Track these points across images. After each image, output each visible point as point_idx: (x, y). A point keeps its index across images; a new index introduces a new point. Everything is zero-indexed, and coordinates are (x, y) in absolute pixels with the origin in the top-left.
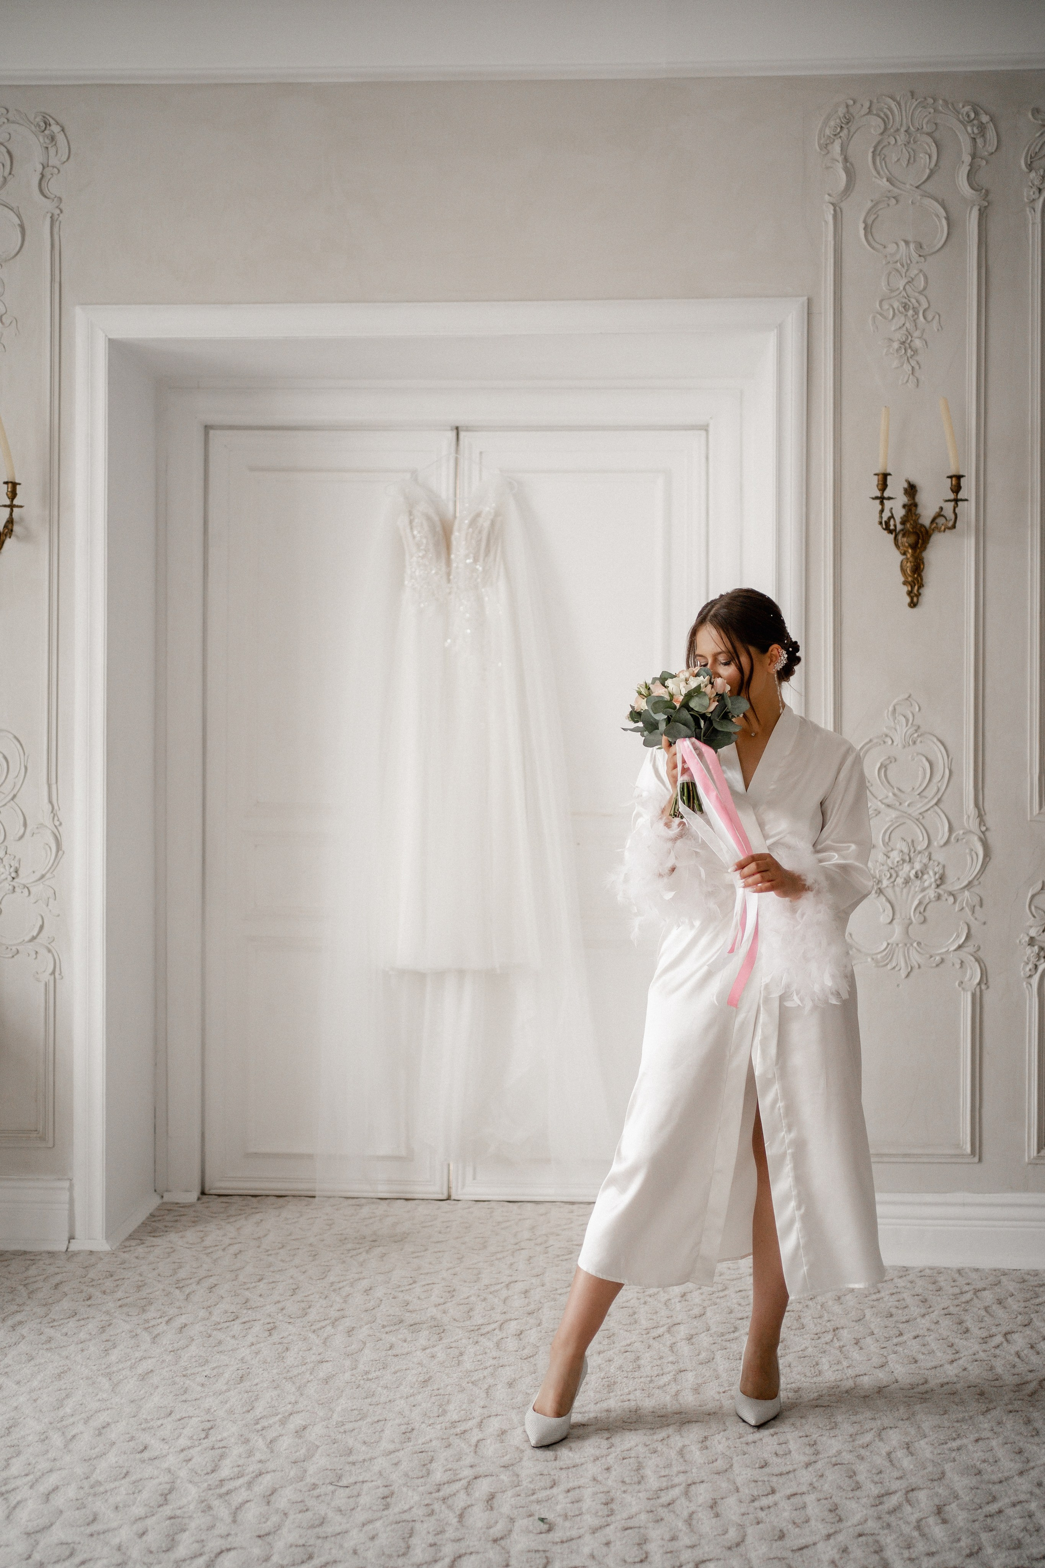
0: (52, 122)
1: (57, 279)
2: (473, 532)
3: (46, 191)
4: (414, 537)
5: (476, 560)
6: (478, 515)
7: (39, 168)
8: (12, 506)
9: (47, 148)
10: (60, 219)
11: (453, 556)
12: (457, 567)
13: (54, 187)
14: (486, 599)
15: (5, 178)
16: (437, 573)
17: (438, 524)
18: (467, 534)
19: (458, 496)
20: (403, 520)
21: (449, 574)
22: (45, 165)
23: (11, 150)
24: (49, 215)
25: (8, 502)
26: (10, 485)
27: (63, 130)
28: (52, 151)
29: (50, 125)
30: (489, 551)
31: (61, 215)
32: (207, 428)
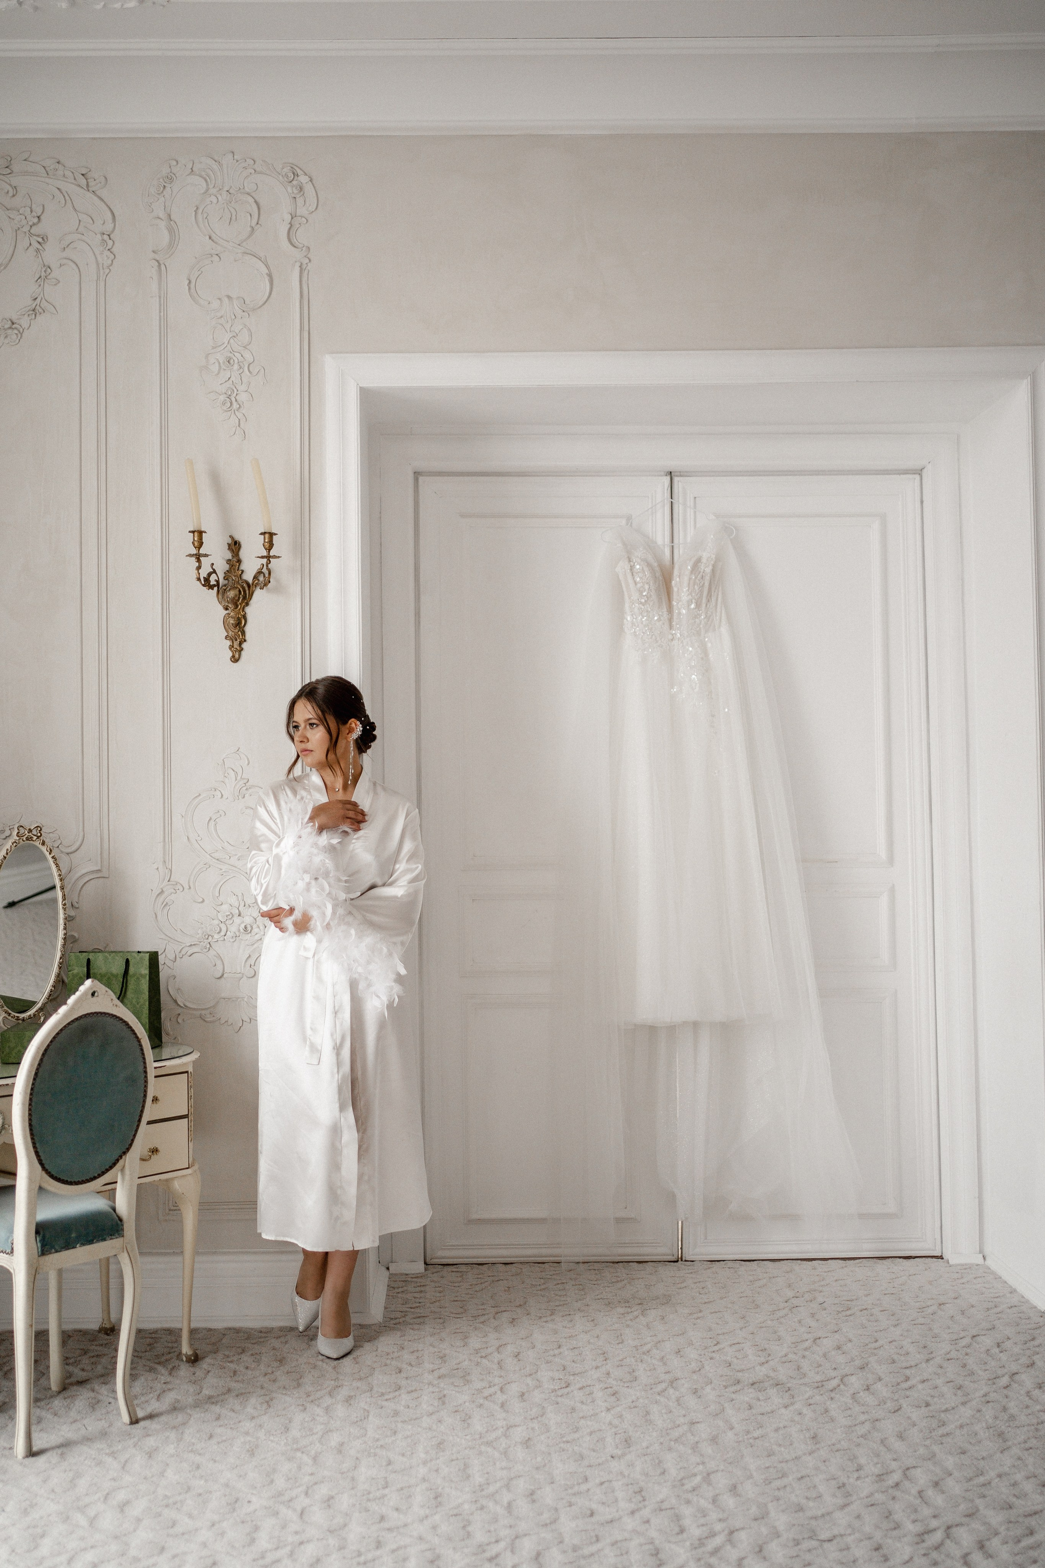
0: (299, 171)
1: (306, 328)
2: (696, 578)
3: (294, 241)
4: (636, 583)
5: (698, 606)
6: (699, 561)
7: (288, 218)
8: (268, 557)
9: (295, 198)
10: (308, 268)
11: (674, 603)
12: (679, 613)
13: (302, 236)
14: (709, 645)
15: (253, 228)
16: (659, 620)
17: (657, 569)
18: (690, 579)
19: (676, 541)
20: (622, 567)
21: (670, 620)
22: (293, 214)
23: (258, 200)
24: (298, 264)
25: (265, 553)
26: (267, 536)
27: (311, 181)
28: (300, 201)
29: (298, 176)
30: (711, 596)
31: (309, 264)
32: (417, 474)
